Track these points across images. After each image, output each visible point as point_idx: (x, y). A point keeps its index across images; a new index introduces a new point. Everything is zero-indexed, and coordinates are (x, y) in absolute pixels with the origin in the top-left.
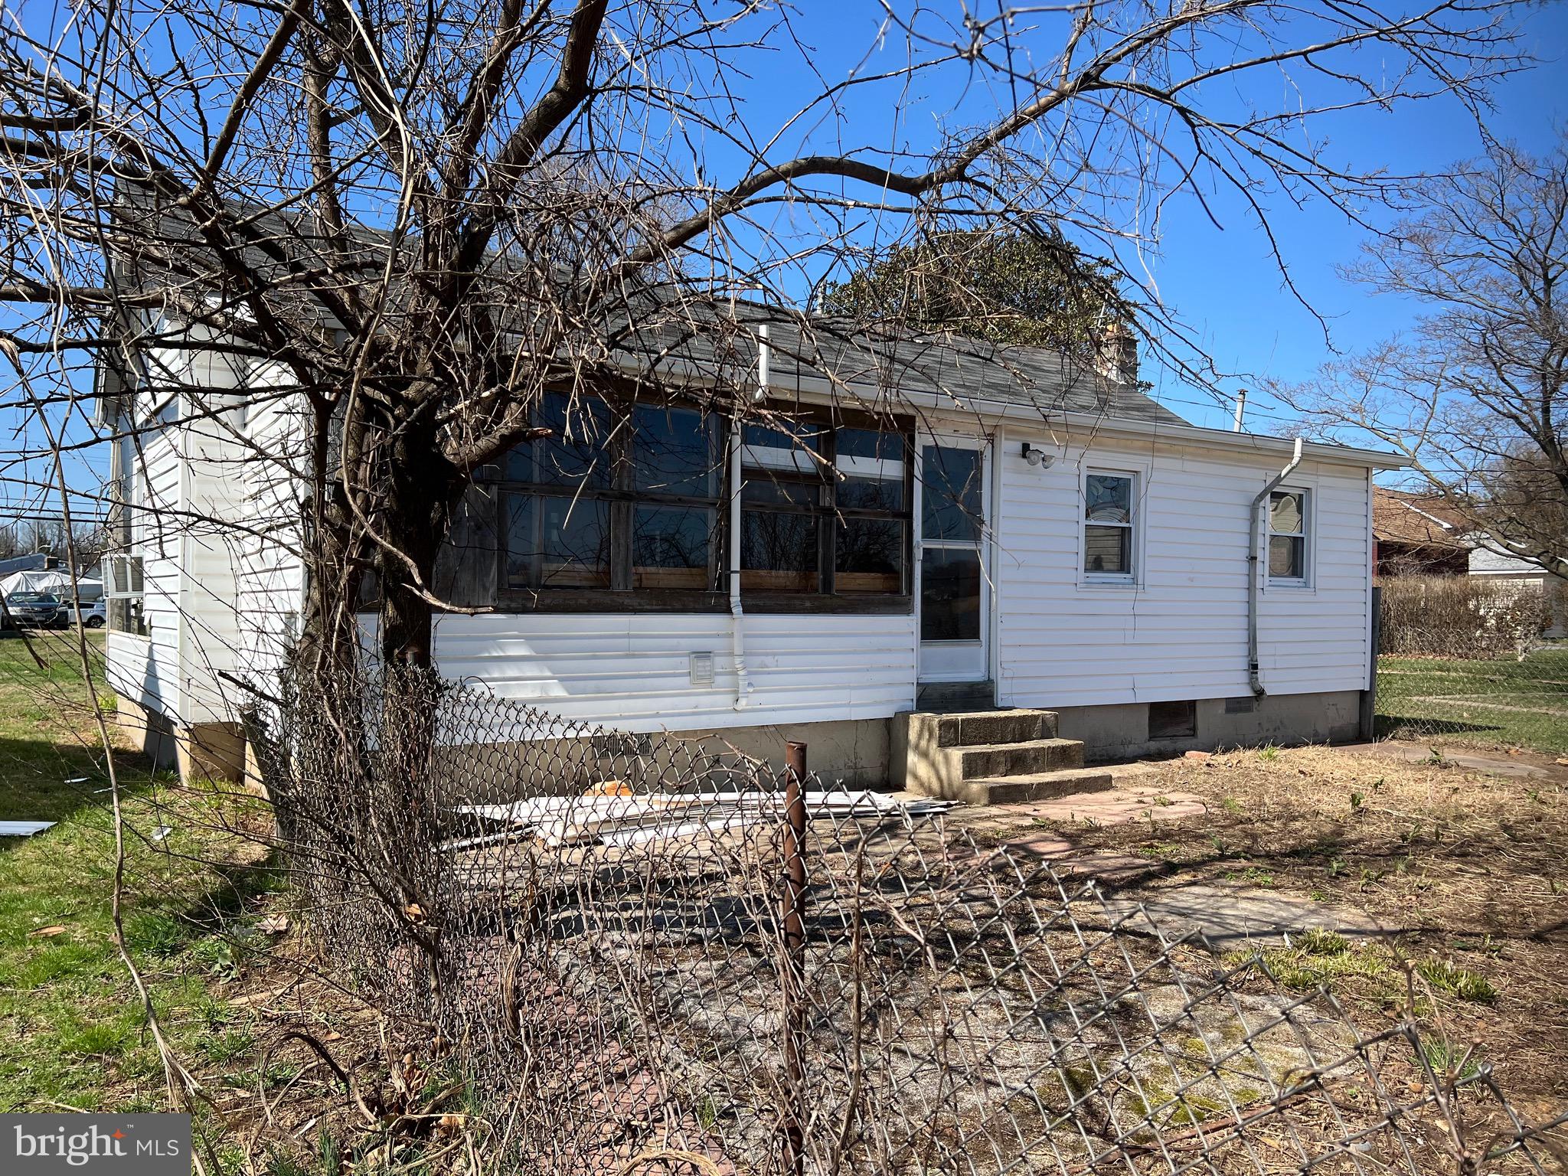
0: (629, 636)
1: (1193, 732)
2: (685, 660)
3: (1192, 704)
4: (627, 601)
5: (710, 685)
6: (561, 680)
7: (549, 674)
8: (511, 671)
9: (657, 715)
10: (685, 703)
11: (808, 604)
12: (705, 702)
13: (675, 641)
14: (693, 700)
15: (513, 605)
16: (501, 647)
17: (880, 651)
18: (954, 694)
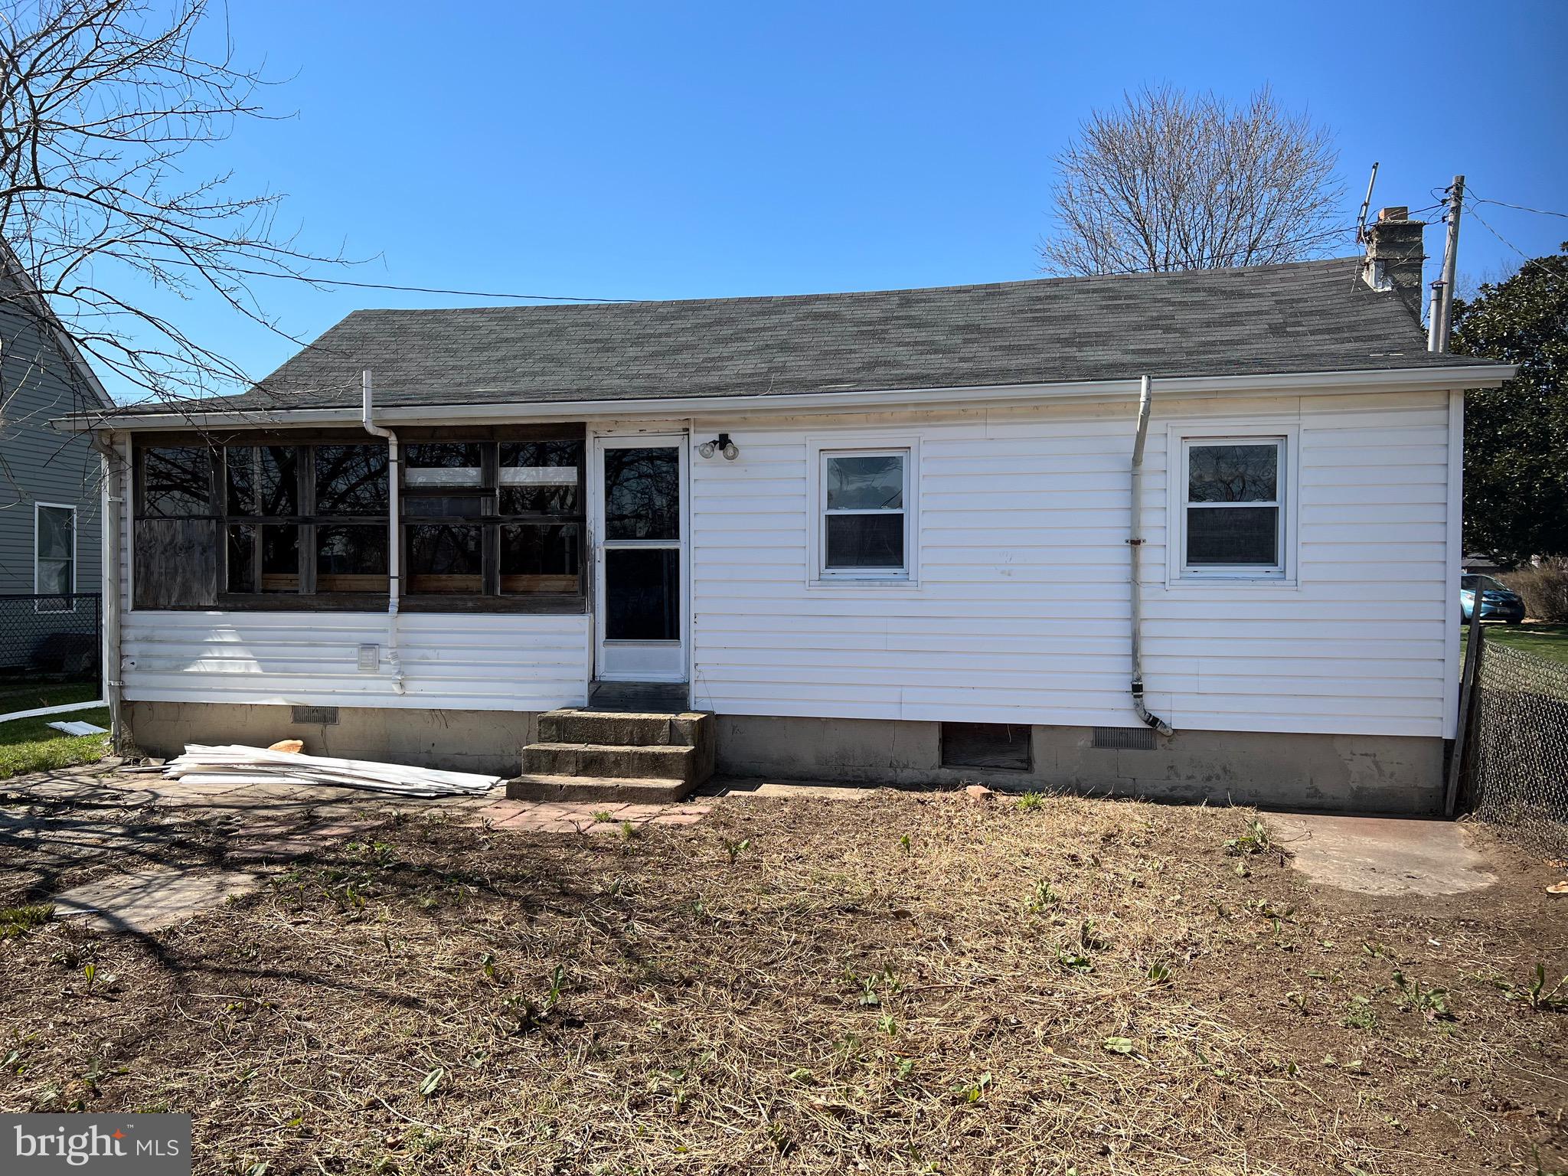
0: (310, 630)
1: (1027, 765)
2: (355, 650)
3: (1027, 729)
4: (309, 602)
5: (375, 670)
6: (259, 661)
7: (251, 656)
8: (228, 653)
9: (333, 693)
10: (356, 686)
11: (470, 604)
12: (373, 686)
13: (346, 634)
14: (362, 683)
15: (228, 605)
16: (219, 634)
17: (548, 648)
18: (636, 694)
